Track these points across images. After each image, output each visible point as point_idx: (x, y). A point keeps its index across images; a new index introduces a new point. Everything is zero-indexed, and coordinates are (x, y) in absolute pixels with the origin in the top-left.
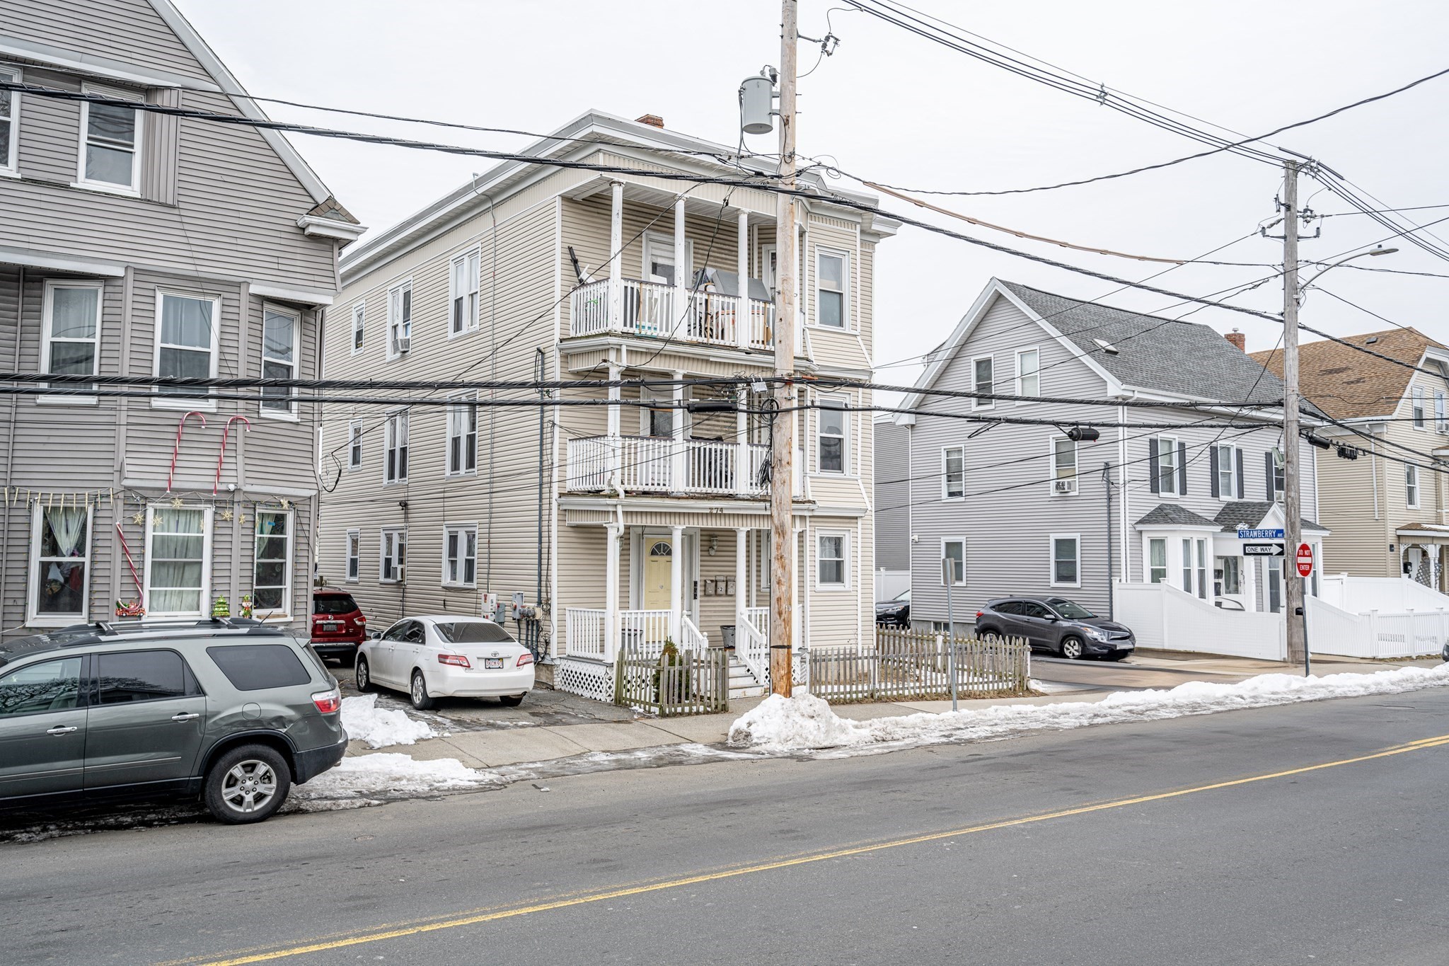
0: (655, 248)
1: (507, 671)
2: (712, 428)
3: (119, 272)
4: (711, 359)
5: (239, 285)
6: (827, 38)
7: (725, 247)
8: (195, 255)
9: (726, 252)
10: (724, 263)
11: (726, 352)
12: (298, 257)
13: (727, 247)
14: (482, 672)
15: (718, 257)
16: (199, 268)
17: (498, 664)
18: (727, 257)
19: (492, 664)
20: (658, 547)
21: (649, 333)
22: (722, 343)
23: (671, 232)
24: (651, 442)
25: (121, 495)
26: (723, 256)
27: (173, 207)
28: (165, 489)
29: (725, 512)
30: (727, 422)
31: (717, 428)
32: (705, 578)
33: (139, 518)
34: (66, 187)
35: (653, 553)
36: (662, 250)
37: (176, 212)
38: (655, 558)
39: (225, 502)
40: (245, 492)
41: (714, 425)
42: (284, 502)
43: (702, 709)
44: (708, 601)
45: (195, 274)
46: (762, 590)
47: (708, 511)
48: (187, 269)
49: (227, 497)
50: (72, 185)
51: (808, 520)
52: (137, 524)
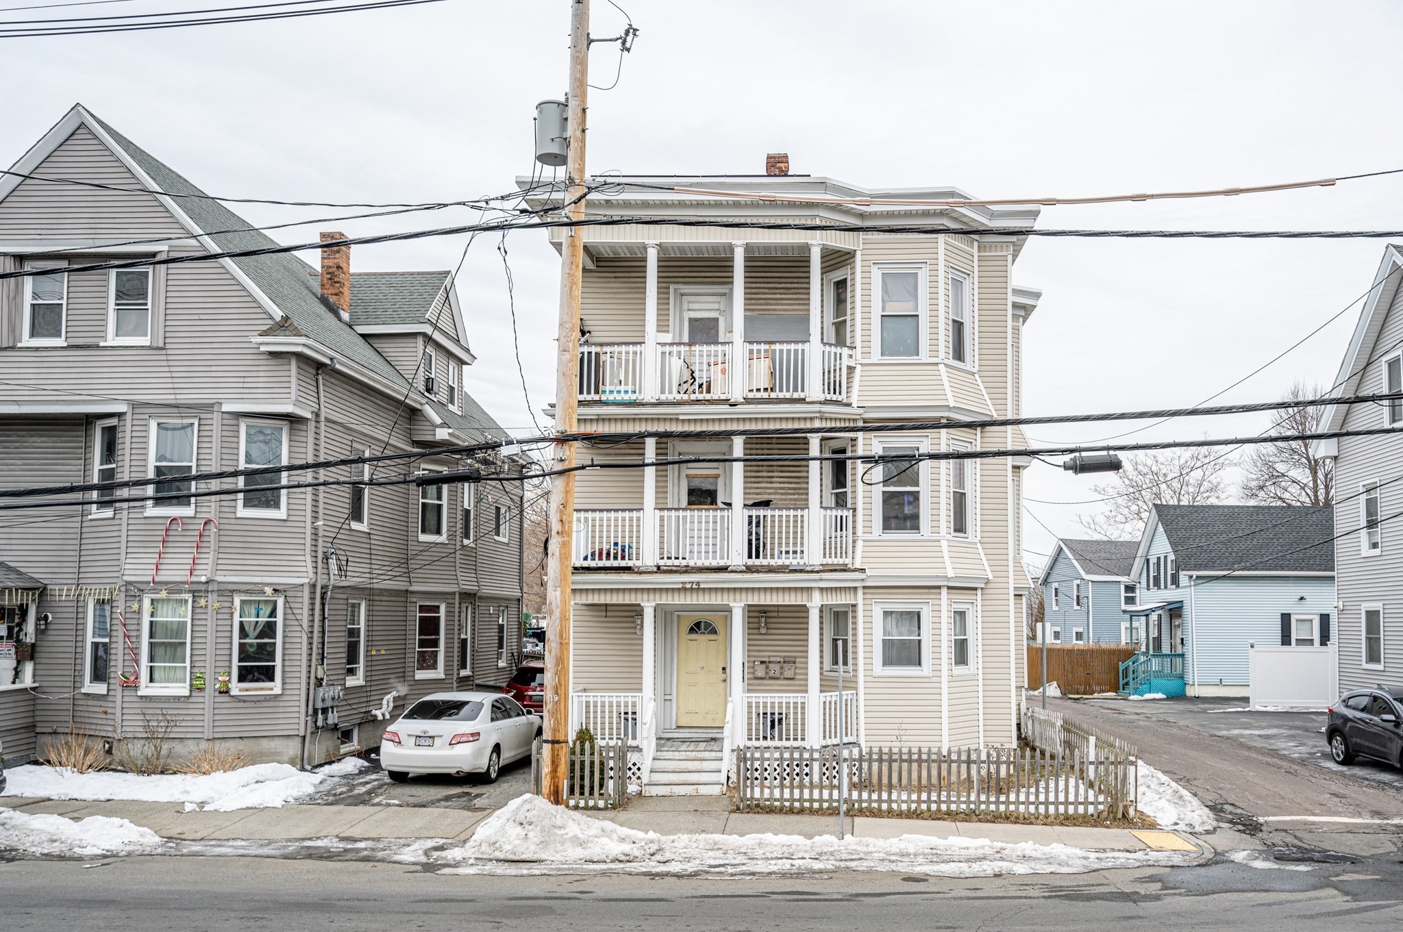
0: (693, 302)
1: (438, 749)
2: (763, 491)
3: (122, 408)
4: (681, 417)
5: (212, 405)
6: (627, 33)
7: (780, 286)
8: (176, 386)
9: (782, 291)
10: (778, 304)
11: (702, 407)
12: (261, 374)
13: (783, 285)
14: (411, 748)
15: (770, 299)
16: (178, 396)
17: (429, 742)
18: (784, 296)
19: (422, 741)
20: (698, 625)
21: (611, 398)
22: (708, 397)
23: (729, 281)
24: (688, 513)
25: (123, 589)
26: (778, 296)
27: (161, 349)
28: (149, 583)
29: (702, 586)
30: (784, 483)
31: (770, 491)
32: (753, 659)
33: (135, 607)
34: (97, 347)
35: (692, 630)
36: (705, 302)
37: (164, 352)
38: (694, 636)
39: (201, 591)
40: (219, 583)
41: (766, 488)
42: (269, 590)
43: (601, 804)
44: (759, 685)
45: (174, 402)
46: (825, 673)
47: (680, 586)
48: (169, 398)
49: (203, 588)
50: (102, 344)
51: (860, 592)
52: (135, 612)
